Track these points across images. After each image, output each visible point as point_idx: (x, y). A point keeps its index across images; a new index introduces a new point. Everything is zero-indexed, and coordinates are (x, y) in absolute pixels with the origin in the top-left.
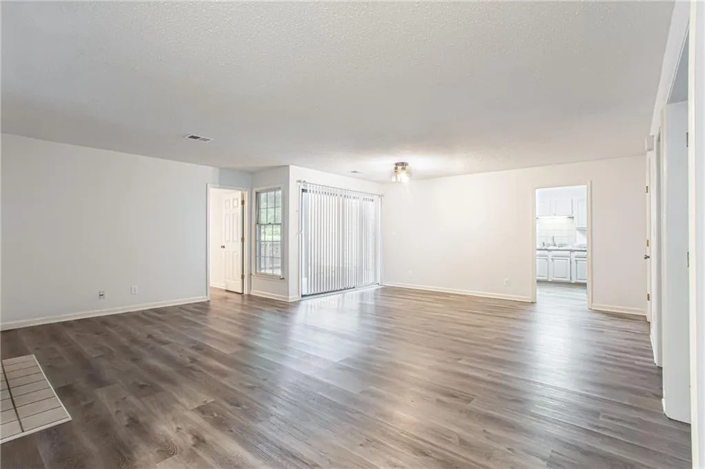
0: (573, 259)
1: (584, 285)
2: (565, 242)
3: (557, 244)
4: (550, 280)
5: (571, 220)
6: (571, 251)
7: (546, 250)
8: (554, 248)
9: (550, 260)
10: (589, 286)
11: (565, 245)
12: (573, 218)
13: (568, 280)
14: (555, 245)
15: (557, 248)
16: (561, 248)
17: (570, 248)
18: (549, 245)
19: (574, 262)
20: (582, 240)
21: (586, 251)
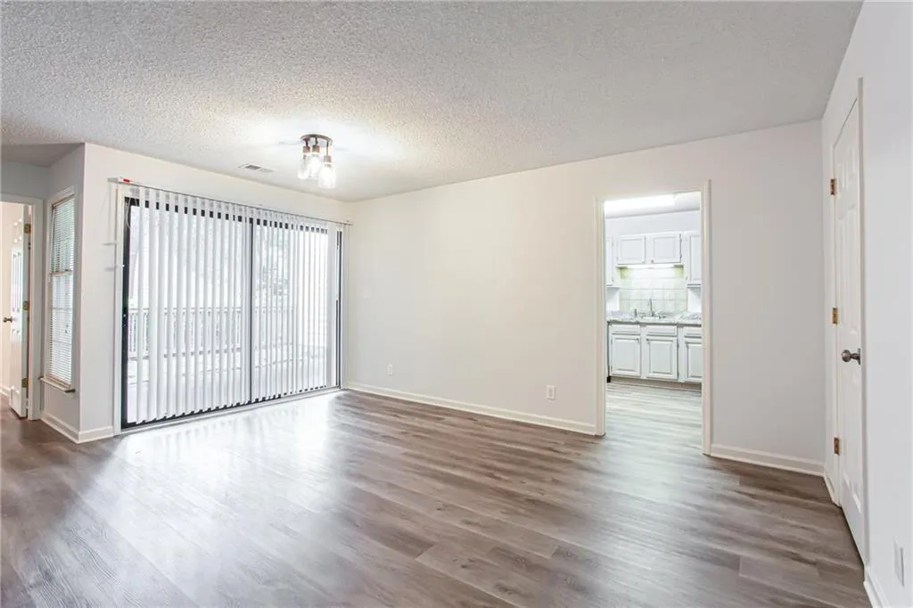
0: (682, 341)
1: (695, 387)
2: (670, 308)
3: (656, 313)
4: (644, 377)
5: (679, 270)
6: (680, 325)
7: (637, 323)
8: (651, 320)
9: (644, 342)
10: (705, 388)
11: (670, 314)
12: (682, 267)
13: (673, 377)
14: (653, 315)
15: (657, 320)
16: (663, 321)
17: (677, 319)
18: (644, 315)
19: (682, 345)
20: (695, 307)
21: (700, 326)
